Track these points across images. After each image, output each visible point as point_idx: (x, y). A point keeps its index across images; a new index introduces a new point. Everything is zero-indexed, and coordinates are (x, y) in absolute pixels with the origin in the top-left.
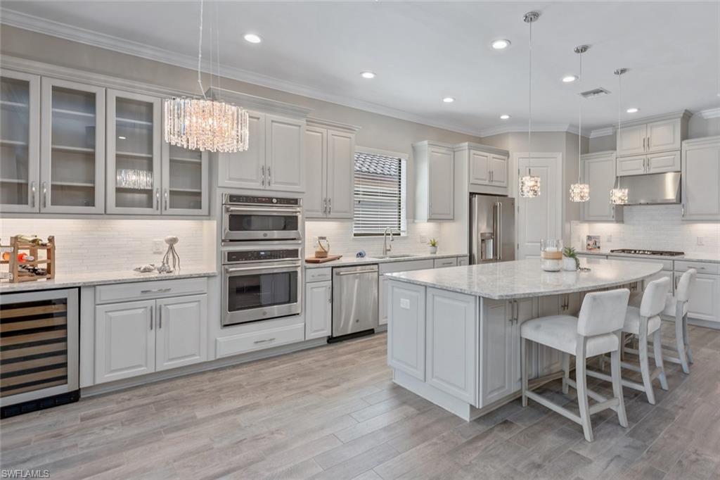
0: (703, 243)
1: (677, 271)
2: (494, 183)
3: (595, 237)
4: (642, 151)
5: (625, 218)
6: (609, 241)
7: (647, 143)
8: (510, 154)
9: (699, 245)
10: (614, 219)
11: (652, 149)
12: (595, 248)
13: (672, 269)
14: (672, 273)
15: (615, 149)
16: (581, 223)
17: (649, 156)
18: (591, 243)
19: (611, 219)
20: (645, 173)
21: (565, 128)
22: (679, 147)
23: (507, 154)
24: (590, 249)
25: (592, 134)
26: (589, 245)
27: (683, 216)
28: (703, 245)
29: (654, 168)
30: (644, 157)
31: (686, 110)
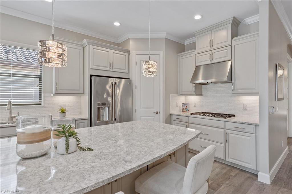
0: (247, 109)
1: (227, 129)
2: (114, 70)
3: (187, 104)
4: (209, 48)
5: (203, 93)
6: (195, 106)
7: (212, 44)
8: (131, 52)
9: (244, 110)
10: (195, 93)
11: (215, 47)
12: (187, 111)
13: (224, 128)
14: (224, 130)
15: (195, 49)
16: (178, 95)
17: (213, 51)
18: (185, 108)
19: (193, 93)
20: (211, 63)
21: (163, 35)
22: (230, 43)
23: (128, 52)
24: (184, 112)
25: (186, 42)
26: (183, 109)
27: (233, 90)
28: (246, 110)
29: (216, 59)
30: (210, 52)
31: (234, 17)
